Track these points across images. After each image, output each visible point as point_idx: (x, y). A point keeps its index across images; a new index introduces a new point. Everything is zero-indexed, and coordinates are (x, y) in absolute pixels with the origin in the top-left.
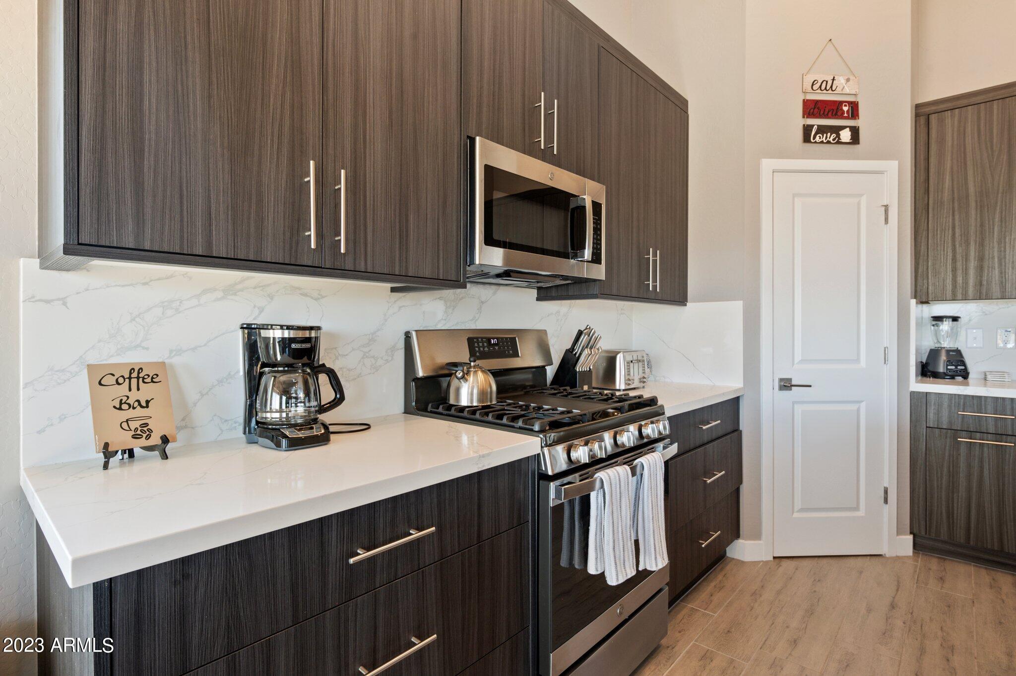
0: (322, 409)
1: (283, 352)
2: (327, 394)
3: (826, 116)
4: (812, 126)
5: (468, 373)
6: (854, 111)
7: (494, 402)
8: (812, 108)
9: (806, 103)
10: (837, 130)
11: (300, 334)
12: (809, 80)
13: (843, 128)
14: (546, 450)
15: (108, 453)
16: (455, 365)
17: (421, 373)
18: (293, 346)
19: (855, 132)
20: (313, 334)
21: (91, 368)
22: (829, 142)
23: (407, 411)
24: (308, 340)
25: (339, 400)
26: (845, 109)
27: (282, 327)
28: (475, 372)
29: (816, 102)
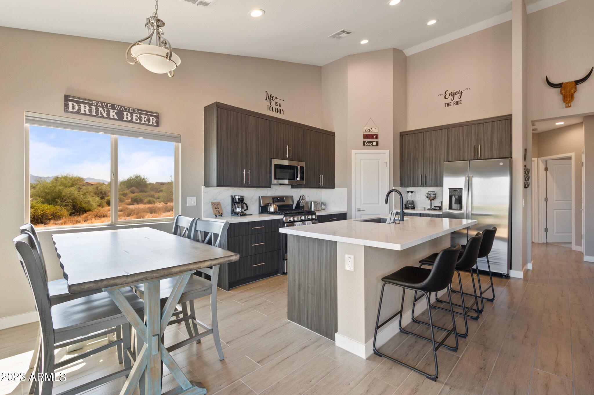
0: (245, 210)
1: (238, 200)
2: (246, 208)
3: (369, 138)
4: (365, 141)
5: (272, 205)
6: (377, 137)
7: (277, 211)
8: (366, 136)
9: (364, 135)
10: (372, 142)
11: (241, 197)
12: (365, 129)
13: (374, 141)
14: (284, 218)
15: (216, 216)
16: (269, 203)
17: (262, 205)
18: (241, 199)
19: (377, 143)
20: (243, 197)
21: (212, 203)
22: (370, 145)
23: (260, 213)
24: (243, 198)
25: (247, 209)
26: (375, 136)
27: (238, 196)
28: (273, 205)
29: (367, 135)
